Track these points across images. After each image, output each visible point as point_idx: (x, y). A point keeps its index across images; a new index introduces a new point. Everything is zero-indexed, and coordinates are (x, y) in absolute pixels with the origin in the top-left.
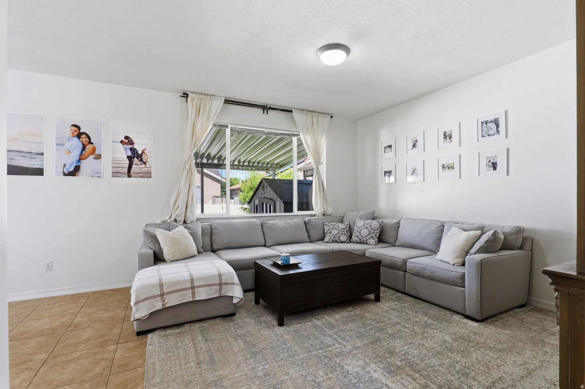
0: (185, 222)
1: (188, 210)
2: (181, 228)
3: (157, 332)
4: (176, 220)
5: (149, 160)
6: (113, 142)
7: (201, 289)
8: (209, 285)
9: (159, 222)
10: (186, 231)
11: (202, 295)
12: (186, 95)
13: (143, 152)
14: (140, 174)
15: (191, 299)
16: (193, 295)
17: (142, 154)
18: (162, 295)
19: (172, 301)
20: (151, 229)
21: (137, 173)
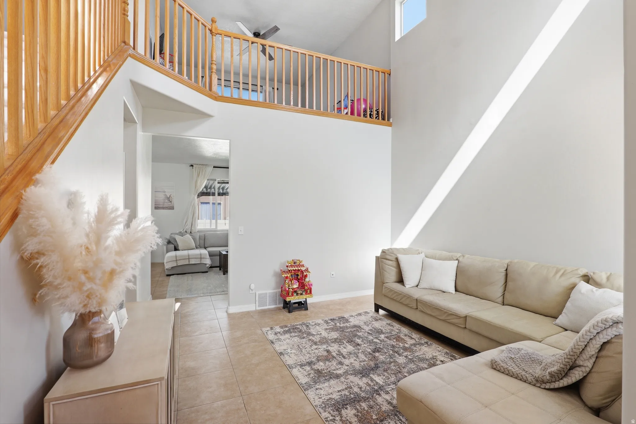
0: (191, 233)
1: (193, 226)
2: (188, 236)
3: (175, 275)
4: (186, 232)
5: (173, 200)
6: (155, 192)
7: (192, 259)
8: (195, 258)
9: (177, 232)
10: (190, 237)
11: (193, 262)
12: (192, 166)
13: (170, 196)
14: (169, 208)
15: (188, 263)
16: (189, 261)
17: (169, 197)
18: (176, 260)
19: (180, 263)
20: (173, 236)
21: (167, 207)
